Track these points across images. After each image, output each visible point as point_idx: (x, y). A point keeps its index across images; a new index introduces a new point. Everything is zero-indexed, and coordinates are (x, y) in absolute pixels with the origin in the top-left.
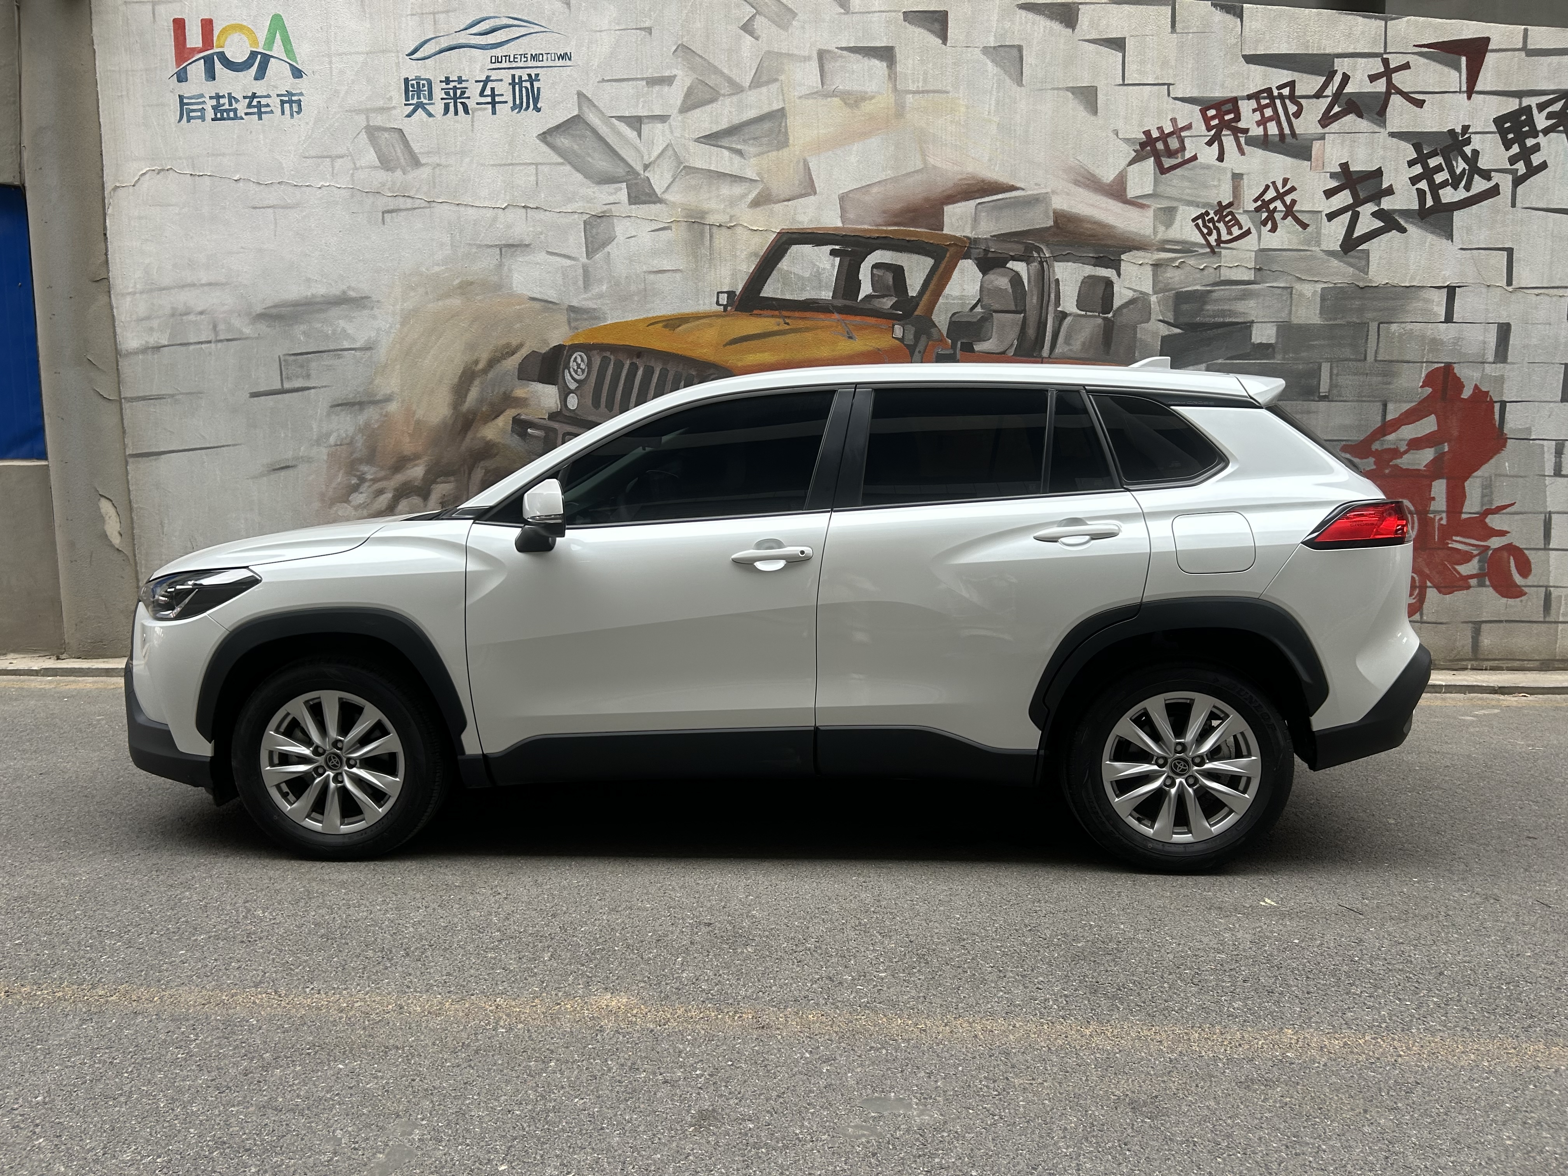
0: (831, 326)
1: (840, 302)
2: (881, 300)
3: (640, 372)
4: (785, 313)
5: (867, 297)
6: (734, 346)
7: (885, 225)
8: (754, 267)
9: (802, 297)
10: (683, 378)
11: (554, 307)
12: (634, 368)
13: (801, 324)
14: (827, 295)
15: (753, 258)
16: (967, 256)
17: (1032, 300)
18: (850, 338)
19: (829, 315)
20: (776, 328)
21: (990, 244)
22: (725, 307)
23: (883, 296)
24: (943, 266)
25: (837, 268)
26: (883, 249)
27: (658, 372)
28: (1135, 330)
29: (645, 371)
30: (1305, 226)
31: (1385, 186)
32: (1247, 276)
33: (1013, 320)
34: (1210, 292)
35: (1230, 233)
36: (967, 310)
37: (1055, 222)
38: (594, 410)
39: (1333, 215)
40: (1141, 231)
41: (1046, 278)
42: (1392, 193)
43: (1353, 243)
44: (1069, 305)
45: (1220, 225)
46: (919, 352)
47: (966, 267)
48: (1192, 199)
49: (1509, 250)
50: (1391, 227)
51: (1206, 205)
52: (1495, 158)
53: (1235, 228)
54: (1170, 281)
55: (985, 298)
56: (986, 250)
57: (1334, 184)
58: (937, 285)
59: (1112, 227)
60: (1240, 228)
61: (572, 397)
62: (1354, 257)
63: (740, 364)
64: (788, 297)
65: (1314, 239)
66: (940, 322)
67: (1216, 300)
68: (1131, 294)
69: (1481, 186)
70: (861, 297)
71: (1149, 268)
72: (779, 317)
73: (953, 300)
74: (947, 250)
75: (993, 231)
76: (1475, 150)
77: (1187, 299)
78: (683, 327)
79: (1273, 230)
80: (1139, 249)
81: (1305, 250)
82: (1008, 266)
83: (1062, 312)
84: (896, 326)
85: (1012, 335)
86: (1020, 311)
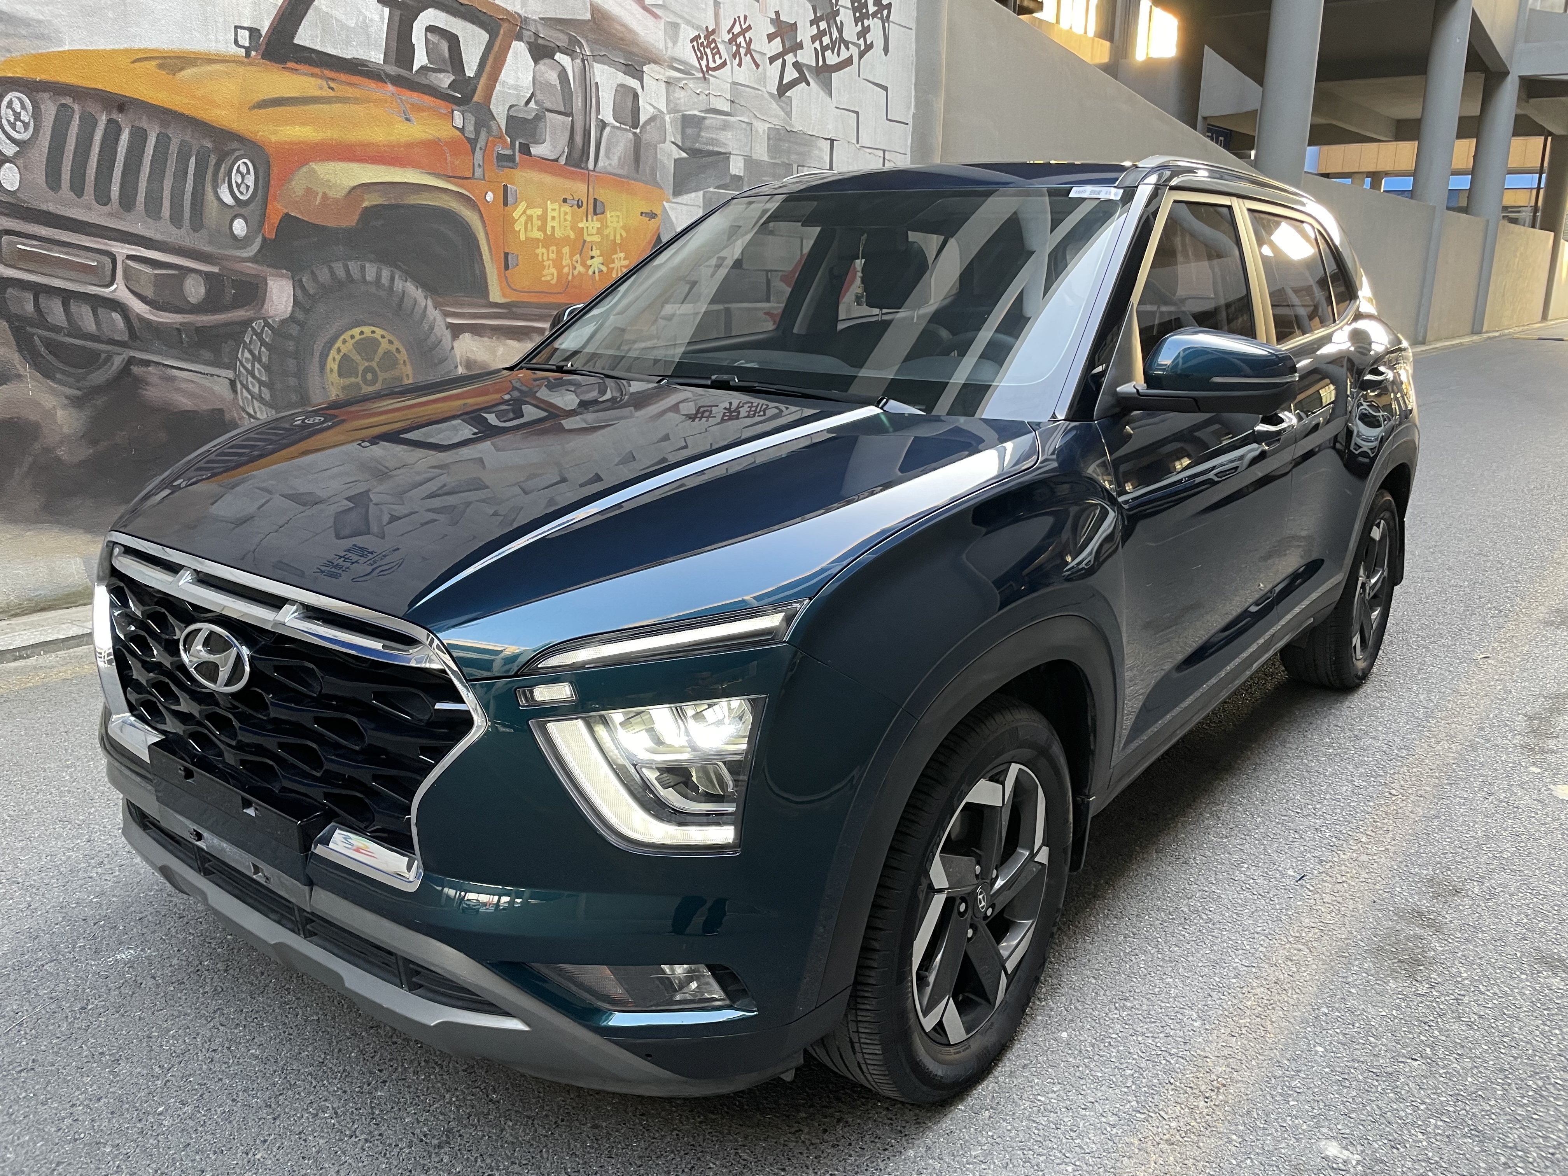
0: (386, 101)
1: (392, 70)
2: (438, 75)
3: (125, 136)
4: (328, 73)
5: (423, 68)
6: (262, 111)
9: (348, 53)
10: (194, 152)
12: (113, 132)
13: (350, 92)
14: (376, 56)
16: (519, 38)
17: (578, 102)
18: (408, 119)
19: (380, 84)
20: (318, 93)
21: (540, 28)
22: (248, 50)
23: (440, 71)
24: (497, 44)
25: (386, 21)
26: (436, 8)
27: (154, 139)
28: (656, 149)
29: (132, 134)
30: (757, 66)
31: (798, 40)
32: (726, 107)
33: (563, 123)
34: (704, 118)
35: (714, 61)
36: (523, 103)
37: (592, 15)
38: (51, 193)
39: (772, 60)
40: (656, 44)
41: (588, 79)
42: (802, 48)
43: (783, 89)
44: (607, 114)
45: (708, 51)
46: (481, 149)
47: (519, 51)
48: (689, 18)
49: (857, 113)
50: (802, 79)
51: (698, 28)
52: (851, 32)
53: (717, 57)
54: (678, 102)
55: (538, 92)
56: (536, 35)
57: (772, 30)
58: (493, 68)
59: (635, 33)
60: (721, 58)
61: (10, 169)
62: (784, 102)
63: (273, 139)
64: (330, 51)
65: (763, 80)
66: (498, 114)
67: (708, 128)
68: (651, 110)
69: (844, 54)
70: (416, 67)
71: (664, 85)
72: (321, 78)
73: (509, 88)
74: (500, 26)
75: (540, 13)
76: (841, 22)
77: (689, 123)
78: (188, 72)
79: (740, 65)
80: (655, 62)
81: (759, 90)
82: (556, 57)
83: (602, 121)
84: (455, 112)
85: (564, 141)
86: (568, 114)
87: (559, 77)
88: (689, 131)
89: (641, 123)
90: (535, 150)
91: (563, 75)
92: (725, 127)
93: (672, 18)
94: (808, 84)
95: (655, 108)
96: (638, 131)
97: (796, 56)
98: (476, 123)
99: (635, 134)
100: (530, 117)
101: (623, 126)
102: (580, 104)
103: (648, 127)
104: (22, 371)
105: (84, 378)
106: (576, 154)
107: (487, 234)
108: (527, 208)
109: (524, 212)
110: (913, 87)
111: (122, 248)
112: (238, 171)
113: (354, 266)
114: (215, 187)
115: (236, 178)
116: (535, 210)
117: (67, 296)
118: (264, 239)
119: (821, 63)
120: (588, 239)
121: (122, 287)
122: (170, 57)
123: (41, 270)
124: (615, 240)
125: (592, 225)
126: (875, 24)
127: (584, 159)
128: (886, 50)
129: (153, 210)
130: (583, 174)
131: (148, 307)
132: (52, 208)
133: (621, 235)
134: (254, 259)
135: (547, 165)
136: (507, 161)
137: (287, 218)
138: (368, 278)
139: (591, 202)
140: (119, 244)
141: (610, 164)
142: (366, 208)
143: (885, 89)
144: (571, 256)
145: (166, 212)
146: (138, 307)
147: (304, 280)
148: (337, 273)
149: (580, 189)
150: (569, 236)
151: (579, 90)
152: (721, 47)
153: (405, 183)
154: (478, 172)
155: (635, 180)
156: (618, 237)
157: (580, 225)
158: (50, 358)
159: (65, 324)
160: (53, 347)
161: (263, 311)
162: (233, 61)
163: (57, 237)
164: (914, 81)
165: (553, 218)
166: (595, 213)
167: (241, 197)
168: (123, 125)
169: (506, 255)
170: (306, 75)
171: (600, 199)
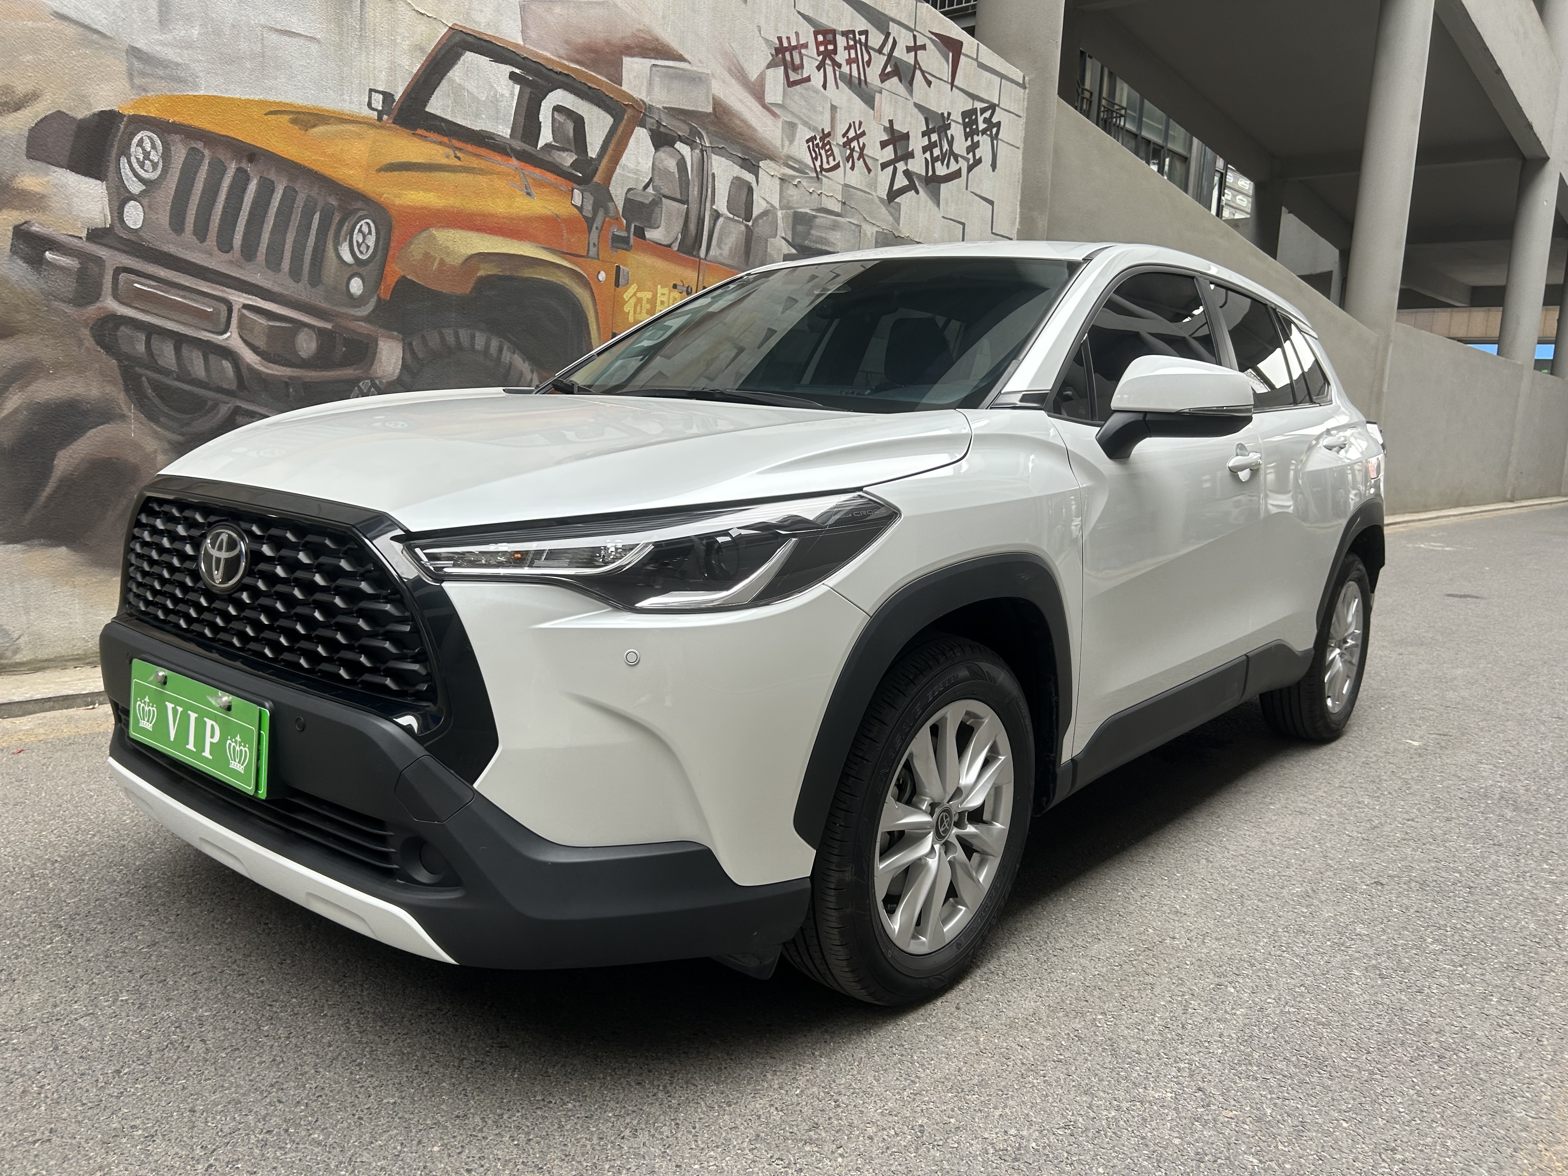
0: (509, 175)
1: (518, 145)
2: (561, 153)
3: (253, 186)
4: (455, 143)
5: (547, 145)
6: (389, 174)
7: (567, 60)
8: (419, 66)
9: (477, 125)
10: (319, 207)
11: (103, 42)
12: (241, 181)
13: (475, 163)
14: (504, 131)
15: (418, 53)
16: (643, 125)
17: (694, 191)
18: (529, 194)
19: (505, 158)
20: (444, 161)
21: (663, 116)
22: (380, 114)
23: (563, 149)
24: (621, 129)
25: (516, 97)
26: (565, 89)
27: (281, 192)
28: (766, 243)
29: (260, 186)
30: (869, 171)
31: (910, 149)
32: (837, 208)
33: (678, 210)
34: (815, 217)
35: (828, 162)
36: (641, 188)
37: (714, 109)
38: (174, 235)
39: (884, 166)
40: (774, 141)
41: (705, 172)
42: (913, 157)
43: (893, 195)
44: (721, 205)
45: (823, 152)
46: (597, 228)
47: (641, 138)
48: (807, 120)
49: (963, 224)
50: (911, 187)
51: (815, 129)
52: (960, 146)
53: (831, 158)
54: (791, 199)
55: (656, 178)
56: (659, 123)
57: (885, 137)
58: (615, 150)
59: (755, 130)
60: (834, 160)
61: (134, 207)
62: (893, 208)
63: (398, 202)
64: (459, 121)
65: (874, 184)
66: (616, 196)
67: (818, 227)
68: (764, 204)
69: (954, 167)
70: (541, 144)
71: (778, 181)
72: (449, 147)
73: (629, 172)
74: (625, 111)
75: (664, 103)
76: (952, 135)
77: (800, 221)
78: (320, 129)
79: (852, 168)
80: (772, 159)
81: (869, 193)
82: (676, 146)
83: (716, 211)
84: (575, 190)
85: (677, 227)
86: (684, 201)
87: (677, 164)
88: (799, 228)
89: (754, 216)
90: (651, 234)
91: (681, 163)
92: (835, 227)
93: (790, 118)
94: (917, 192)
95: (768, 202)
96: (750, 224)
97: (906, 164)
98: (594, 202)
99: (747, 226)
100: (647, 202)
101: (736, 218)
102: (696, 193)
103: (760, 221)
104: (126, 411)
105: (188, 424)
106: (689, 241)
107: (597, 313)
108: (638, 290)
109: (635, 294)
110: (1018, 203)
111: (239, 296)
112: (360, 231)
113: (464, 334)
114: (337, 244)
115: (357, 237)
116: (646, 293)
117: (179, 340)
118: (379, 300)
119: (930, 173)
121: (236, 335)
122: (303, 113)
123: (155, 311)
126: (984, 141)
127: (697, 247)
128: (994, 166)
129: (273, 262)
130: (694, 262)
131: (259, 358)
132: (172, 249)
134: (367, 319)
135: (660, 250)
136: (622, 243)
137: (403, 281)
138: (477, 347)
140: (237, 292)
141: (721, 254)
142: (481, 277)
143: (991, 203)
145: (286, 265)
146: (249, 357)
147: (414, 343)
148: (447, 338)
149: (690, 275)
151: (696, 180)
152: (836, 150)
153: (521, 256)
154: (593, 251)
158: (156, 400)
159: (174, 368)
160: (160, 390)
161: (371, 372)
162: (365, 123)
163: (176, 280)
164: (1019, 198)
165: (662, 303)
167: (361, 257)
168: (251, 175)
170: (434, 142)
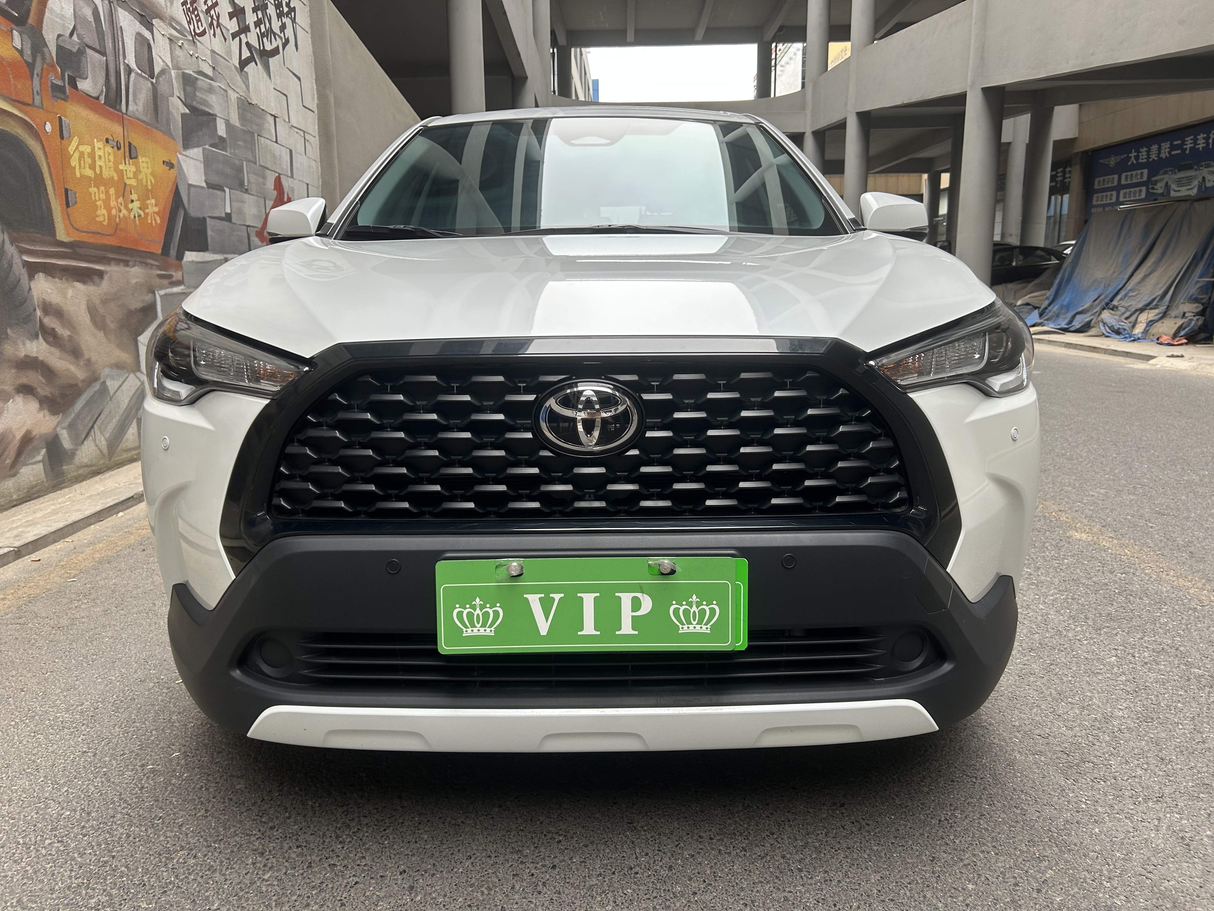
31: (247, 23)
33: (100, 61)
41: (115, 25)
42: (250, 31)
44: (131, 60)
46: (38, 75)
49: (286, 96)
50: (252, 58)
52: (276, 25)
57: (231, 9)
60: (202, 26)
62: (244, 76)
66: (49, 41)
67: (199, 88)
68: (162, 63)
69: (274, 44)
73: (56, 16)
76: (270, 15)
81: (228, 61)
85: (102, 80)
86: (103, 53)
88: (188, 89)
89: (156, 73)
90: (81, 85)
91: (95, 13)
92: (211, 90)
95: (164, 61)
96: (154, 81)
97: (247, 37)
98: (32, 47)
99: (152, 83)
100: (74, 50)
101: (144, 74)
102: (110, 45)
103: (161, 79)
106: (112, 95)
107: (49, 167)
108: (79, 143)
109: (77, 148)
110: (314, 81)
116: (86, 147)
119: (262, 48)
120: (128, 182)
124: (147, 186)
125: (129, 168)
126: (288, 23)
127: (118, 101)
128: (296, 46)
130: (118, 116)
133: (151, 182)
135: (91, 102)
136: (59, 92)
139: (127, 144)
141: (137, 110)
143: (299, 79)
144: (117, 199)
149: (117, 129)
150: (113, 177)
152: (202, 16)
154: (37, 99)
155: (156, 128)
156: (149, 183)
157: (121, 167)
164: (314, 77)
165: (100, 157)
166: (131, 158)
169: (66, 191)
171: (134, 143)
